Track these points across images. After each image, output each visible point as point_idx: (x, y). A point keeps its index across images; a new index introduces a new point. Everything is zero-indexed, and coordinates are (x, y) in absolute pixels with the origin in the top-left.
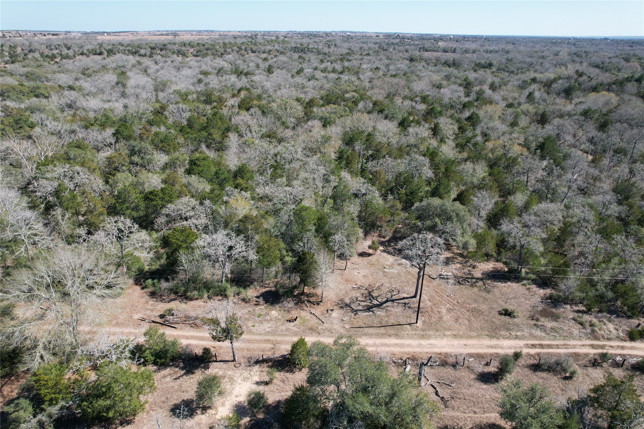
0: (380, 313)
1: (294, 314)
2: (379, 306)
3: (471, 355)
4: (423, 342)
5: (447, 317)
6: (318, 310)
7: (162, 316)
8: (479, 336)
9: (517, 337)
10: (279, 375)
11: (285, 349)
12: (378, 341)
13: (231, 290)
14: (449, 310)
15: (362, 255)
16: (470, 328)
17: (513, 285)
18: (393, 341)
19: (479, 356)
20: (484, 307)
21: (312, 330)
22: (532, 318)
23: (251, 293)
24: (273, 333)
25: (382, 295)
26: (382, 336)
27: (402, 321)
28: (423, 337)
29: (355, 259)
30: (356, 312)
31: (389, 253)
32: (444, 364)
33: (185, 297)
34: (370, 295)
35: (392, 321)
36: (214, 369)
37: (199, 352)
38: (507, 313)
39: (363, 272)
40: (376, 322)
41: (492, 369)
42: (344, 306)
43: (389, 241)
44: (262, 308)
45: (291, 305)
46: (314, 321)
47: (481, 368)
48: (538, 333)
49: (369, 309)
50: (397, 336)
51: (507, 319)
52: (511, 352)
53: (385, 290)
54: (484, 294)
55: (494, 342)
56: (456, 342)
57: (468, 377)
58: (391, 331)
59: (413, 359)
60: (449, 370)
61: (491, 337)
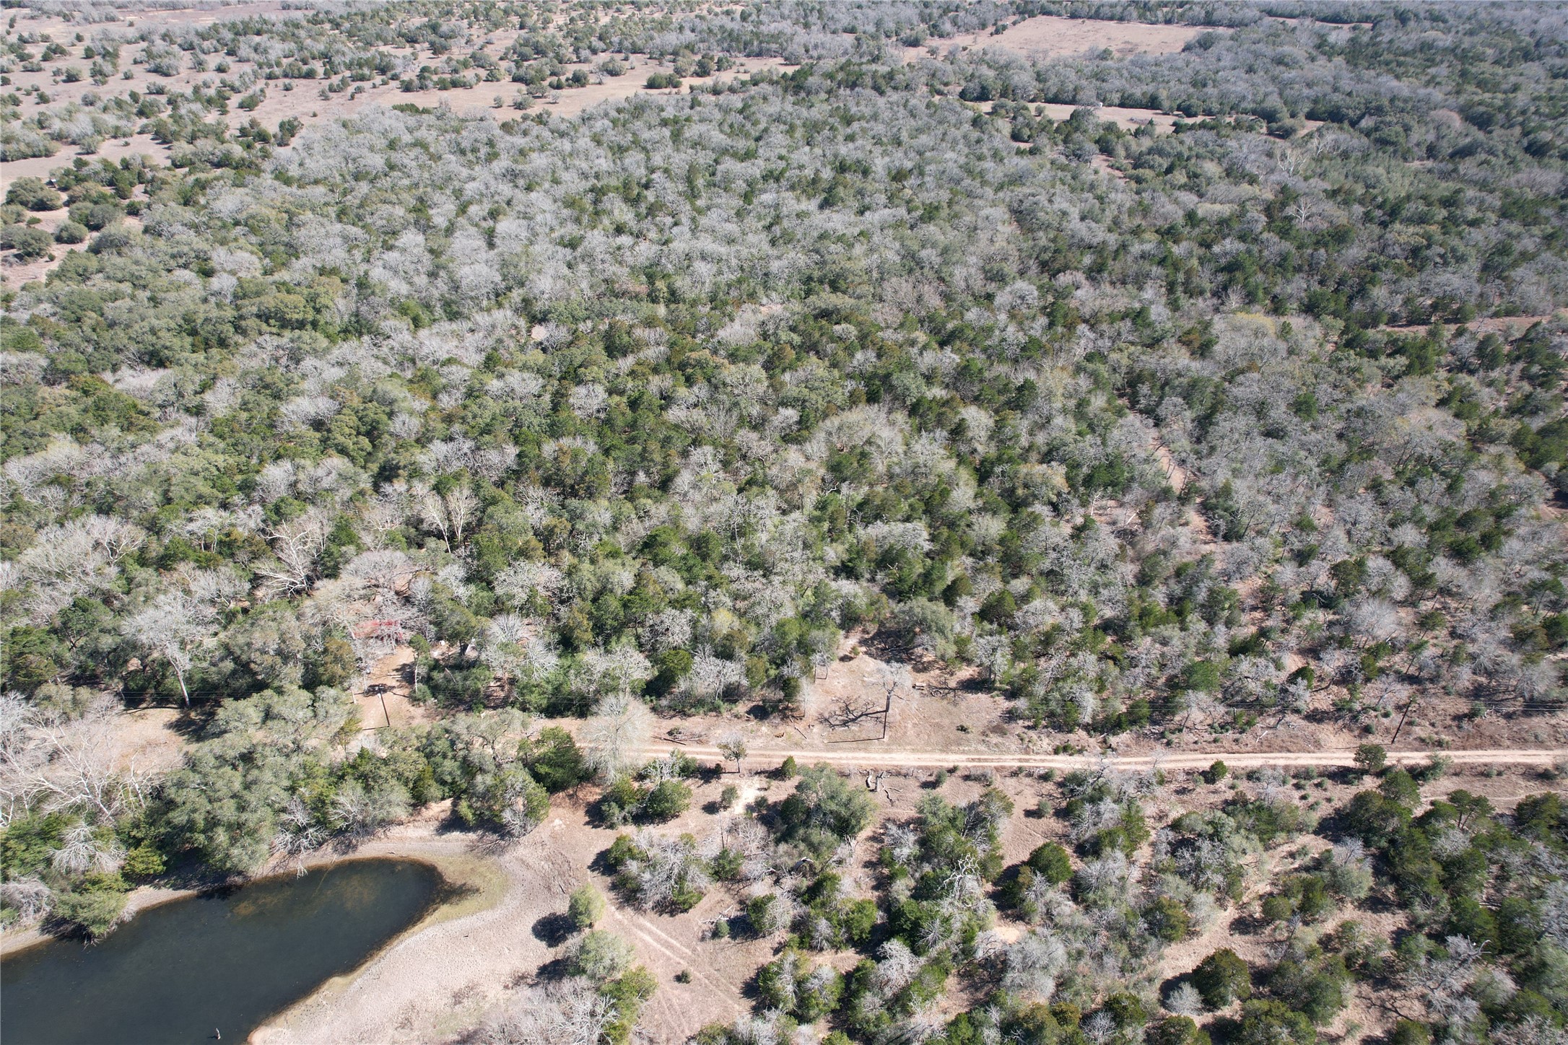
0: (854, 727)
1: (781, 729)
2: (853, 720)
3: (920, 768)
4: (886, 756)
5: (911, 732)
6: (801, 725)
7: (670, 733)
8: (933, 751)
9: (964, 752)
10: (774, 783)
11: (777, 763)
12: (850, 755)
13: (724, 707)
14: (915, 725)
15: (844, 659)
16: (928, 744)
17: (983, 697)
18: (862, 754)
19: (927, 768)
20: (946, 722)
21: (797, 745)
22: (984, 734)
23: (742, 708)
24: (765, 748)
25: (858, 708)
26: (854, 750)
27: (872, 735)
28: (886, 751)
29: (836, 664)
30: (832, 726)
31: (871, 655)
32: (898, 774)
33: (684, 714)
34: (847, 709)
35: (864, 736)
36: (726, 780)
37: (713, 766)
38: (963, 729)
39: (843, 681)
40: (850, 737)
41: (932, 779)
42: (824, 720)
43: (873, 638)
44: (753, 723)
45: (778, 721)
46: (798, 736)
47: (924, 778)
48: (982, 748)
49: (845, 723)
50: (866, 750)
51: (961, 734)
52: (951, 765)
53: (861, 702)
54: (950, 707)
55: (943, 756)
56: (912, 756)
57: (913, 783)
58: (861, 745)
59: (875, 770)
60: (901, 779)
61: (942, 751)
